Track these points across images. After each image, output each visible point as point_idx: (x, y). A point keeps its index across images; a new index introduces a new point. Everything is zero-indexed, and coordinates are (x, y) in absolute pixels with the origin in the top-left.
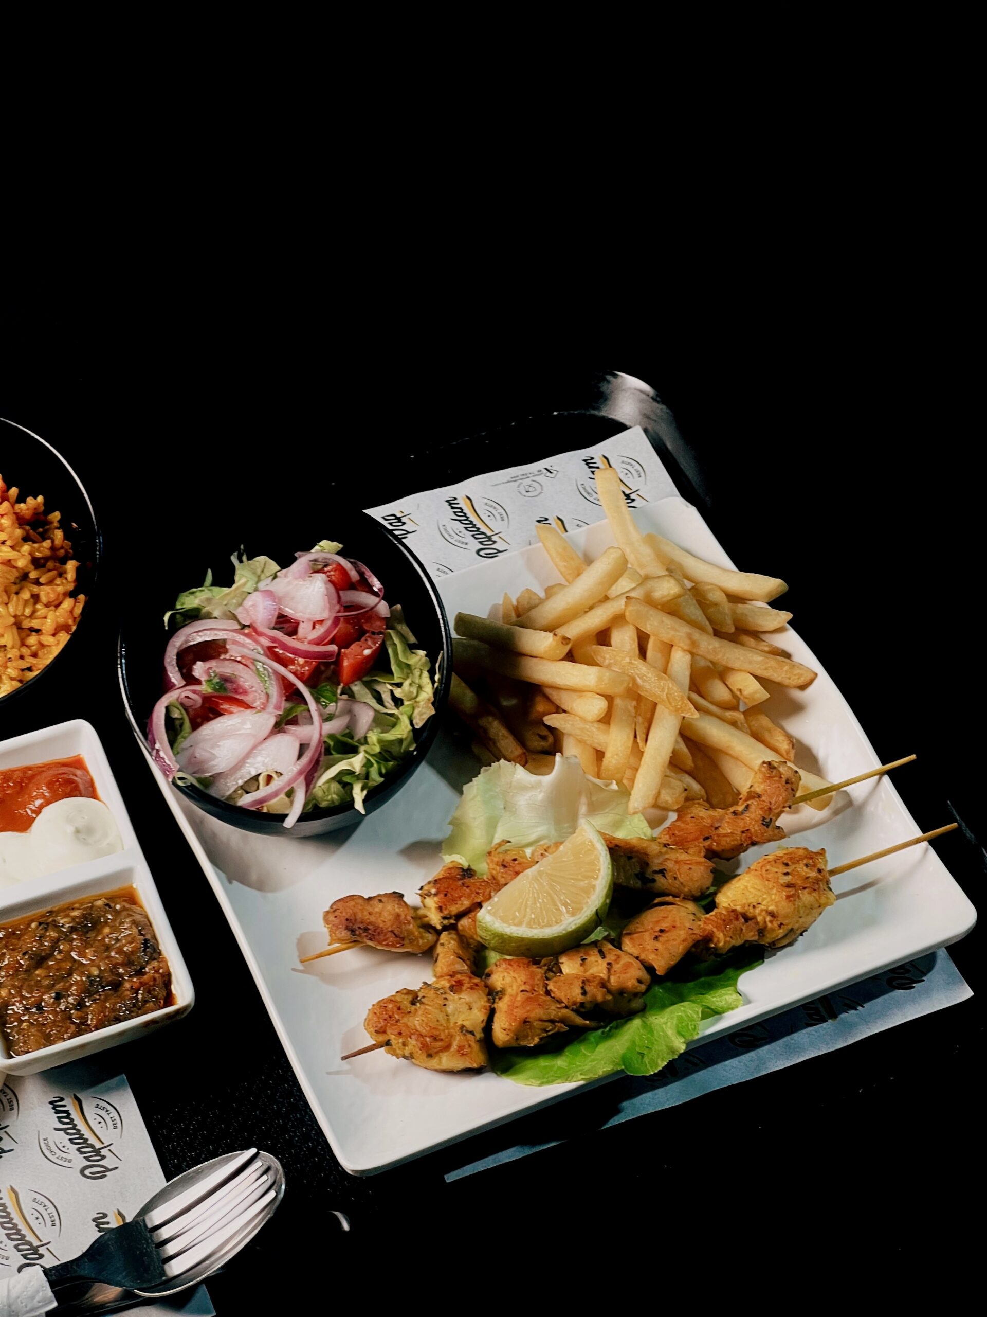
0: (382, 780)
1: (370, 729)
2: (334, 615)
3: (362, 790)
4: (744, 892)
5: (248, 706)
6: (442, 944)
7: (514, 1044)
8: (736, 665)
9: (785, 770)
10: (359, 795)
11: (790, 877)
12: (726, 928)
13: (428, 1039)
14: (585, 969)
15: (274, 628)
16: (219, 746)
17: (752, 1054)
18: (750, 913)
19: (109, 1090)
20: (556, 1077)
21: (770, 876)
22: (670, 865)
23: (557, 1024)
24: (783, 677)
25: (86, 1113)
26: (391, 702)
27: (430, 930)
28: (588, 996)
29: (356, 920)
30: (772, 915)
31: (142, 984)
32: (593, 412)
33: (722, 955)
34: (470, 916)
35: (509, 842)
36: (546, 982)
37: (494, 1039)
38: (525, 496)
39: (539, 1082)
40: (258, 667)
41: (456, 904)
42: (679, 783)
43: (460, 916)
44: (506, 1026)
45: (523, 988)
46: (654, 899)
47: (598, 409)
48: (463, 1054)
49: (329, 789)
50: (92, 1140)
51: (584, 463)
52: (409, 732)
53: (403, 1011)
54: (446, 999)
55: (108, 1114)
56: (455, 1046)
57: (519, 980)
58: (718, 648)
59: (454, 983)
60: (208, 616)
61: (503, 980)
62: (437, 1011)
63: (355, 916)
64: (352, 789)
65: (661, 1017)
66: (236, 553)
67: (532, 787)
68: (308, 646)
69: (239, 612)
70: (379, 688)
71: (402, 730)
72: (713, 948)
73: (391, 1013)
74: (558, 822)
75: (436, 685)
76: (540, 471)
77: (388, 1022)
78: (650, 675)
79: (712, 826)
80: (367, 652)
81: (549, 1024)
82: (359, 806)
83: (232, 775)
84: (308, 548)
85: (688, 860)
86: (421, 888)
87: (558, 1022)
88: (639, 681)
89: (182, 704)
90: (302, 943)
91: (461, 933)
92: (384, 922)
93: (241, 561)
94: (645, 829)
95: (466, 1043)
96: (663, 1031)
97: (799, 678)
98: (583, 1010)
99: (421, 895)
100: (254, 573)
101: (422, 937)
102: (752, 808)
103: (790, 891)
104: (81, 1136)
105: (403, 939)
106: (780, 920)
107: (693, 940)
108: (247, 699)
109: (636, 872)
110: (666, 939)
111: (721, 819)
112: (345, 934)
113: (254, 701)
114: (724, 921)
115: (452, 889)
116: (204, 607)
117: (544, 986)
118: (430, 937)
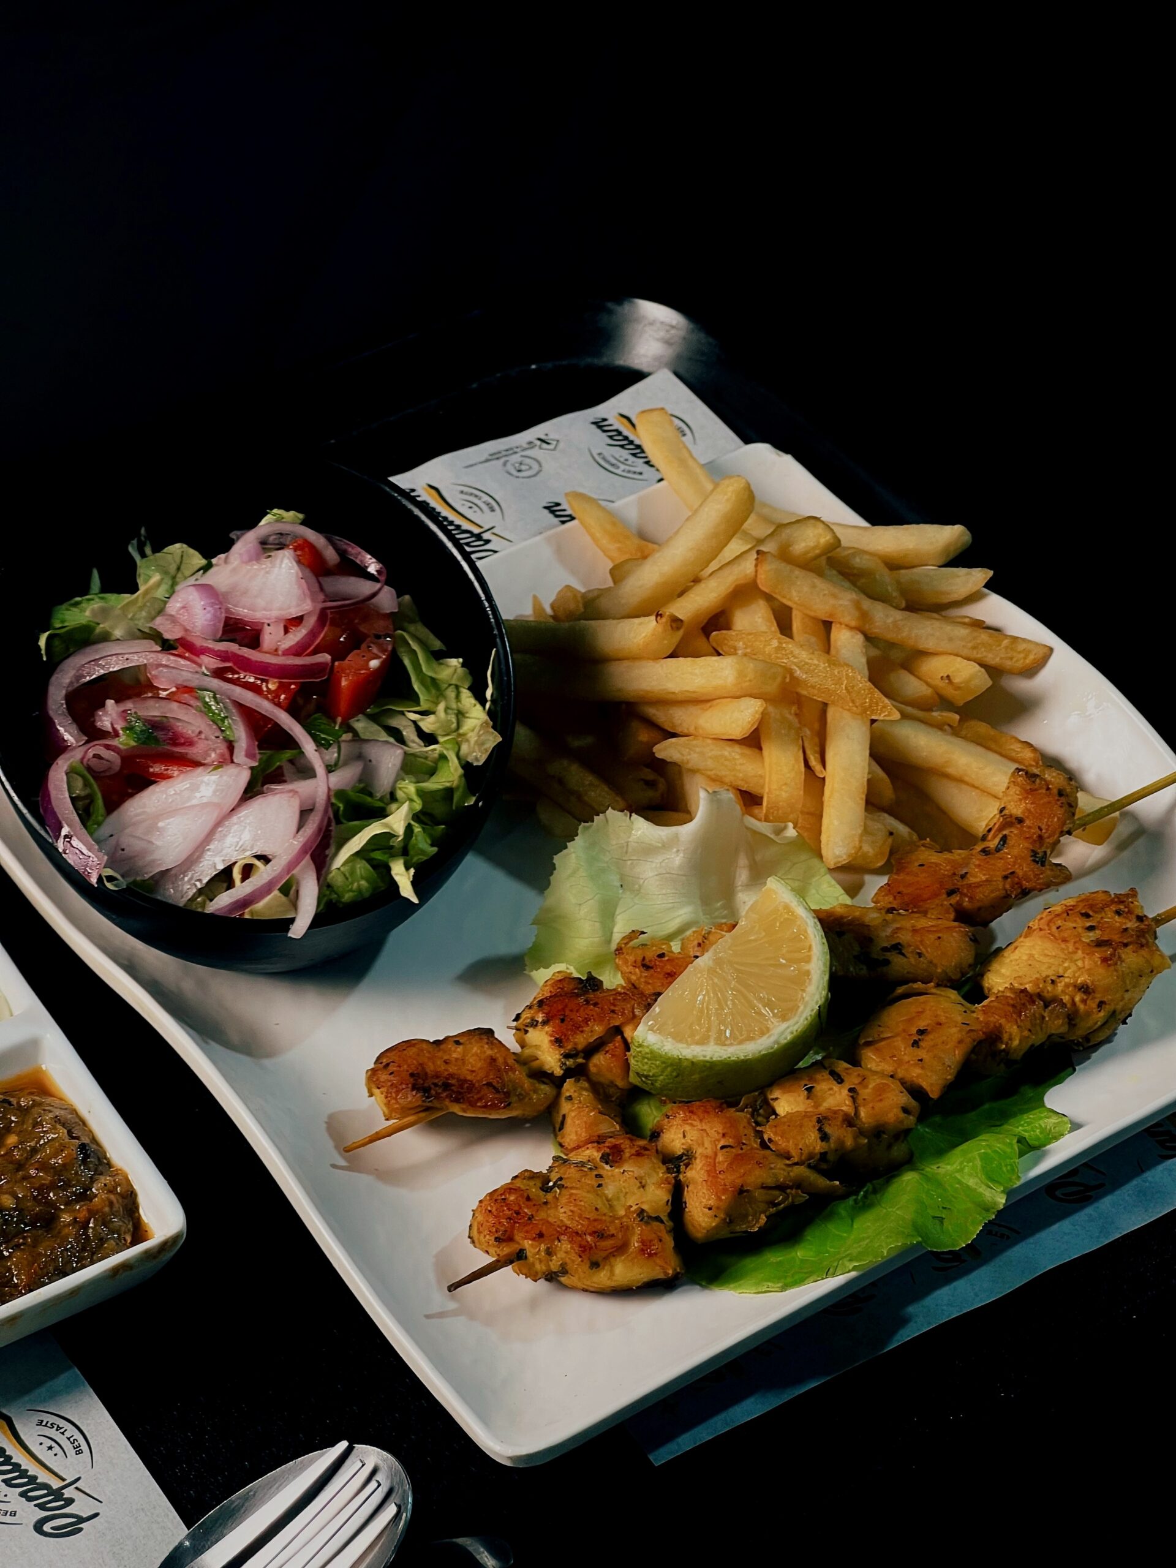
0: (435, 849)
1: (398, 778)
2: (321, 606)
3: (407, 868)
4: (1030, 962)
5: (196, 764)
6: (570, 1098)
7: (725, 1234)
8: (929, 644)
9: (1053, 777)
10: (403, 877)
11: (1098, 932)
12: (1020, 1016)
13: (589, 1238)
14: (815, 1102)
15: (221, 640)
16: (158, 829)
17: (1089, 1210)
18: (1048, 992)
19: (53, 1395)
20: (806, 1273)
21: (1066, 934)
22: (905, 937)
23: (788, 1191)
24: (1001, 658)
25: (23, 1437)
26: (417, 740)
27: (545, 1080)
28: (831, 1141)
29: (426, 1074)
30: (1085, 989)
31: (92, 1213)
32: (589, 360)
33: (1015, 1062)
34: (607, 1049)
35: (643, 933)
36: (758, 1128)
37: (690, 1227)
38: (517, 477)
39: (780, 1285)
40: (207, 700)
41: (582, 1032)
42: (879, 826)
43: (591, 1050)
44: (711, 1203)
45: (722, 1143)
46: (894, 990)
47: (598, 354)
48: (650, 1255)
49: (352, 872)
50: (43, 1477)
51: (594, 426)
52: (460, 777)
53: (534, 1202)
54: (599, 1176)
55: (63, 1433)
56: (635, 1244)
57: (712, 1132)
58: (902, 620)
59: (608, 1150)
60: (105, 638)
61: (684, 1136)
62: (591, 1196)
63: (423, 1068)
64: (389, 869)
65: (948, 1164)
66: (135, 542)
67: (664, 846)
68: (284, 658)
69: (162, 625)
70: (395, 722)
71: (450, 775)
72: (1004, 1050)
73: (516, 1208)
74: (706, 901)
75: (488, 705)
76: (530, 443)
77: (515, 1222)
78: (816, 662)
79: (954, 874)
80: (374, 664)
81: (777, 1193)
82: (407, 891)
83: (184, 873)
84: (252, 524)
85: (932, 926)
86: (517, 1018)
87: (791, 1188)
88: (798, 673)
89: (89, 769)
90: (334, 1126)
91: (594, 1079)
92: (473, 1071)
93: (143, 555)
94: (840, 898)
95: (654, 1235)
96: (960, 1182)
97: (1025, 658)
98: (824, 1166)
99: (517, 1029)
100: (165, 573)
101: (535, 1091)
102: (1011, 842)
103: (1106, 951)
104: (24, 1474)
105: (507, 1094)
106: (1099, 997)
107: (974, 1041)
108: (194, 752)
109: (855, 953)
110: (932, 1043)
111: (966, 863)
112: (411, 1098)
113: (206, 754)
114: (1013, 1006)
115: (571, 1011)
116: (98, 624)
117: (756, 1136)
118: (546, 1090)
